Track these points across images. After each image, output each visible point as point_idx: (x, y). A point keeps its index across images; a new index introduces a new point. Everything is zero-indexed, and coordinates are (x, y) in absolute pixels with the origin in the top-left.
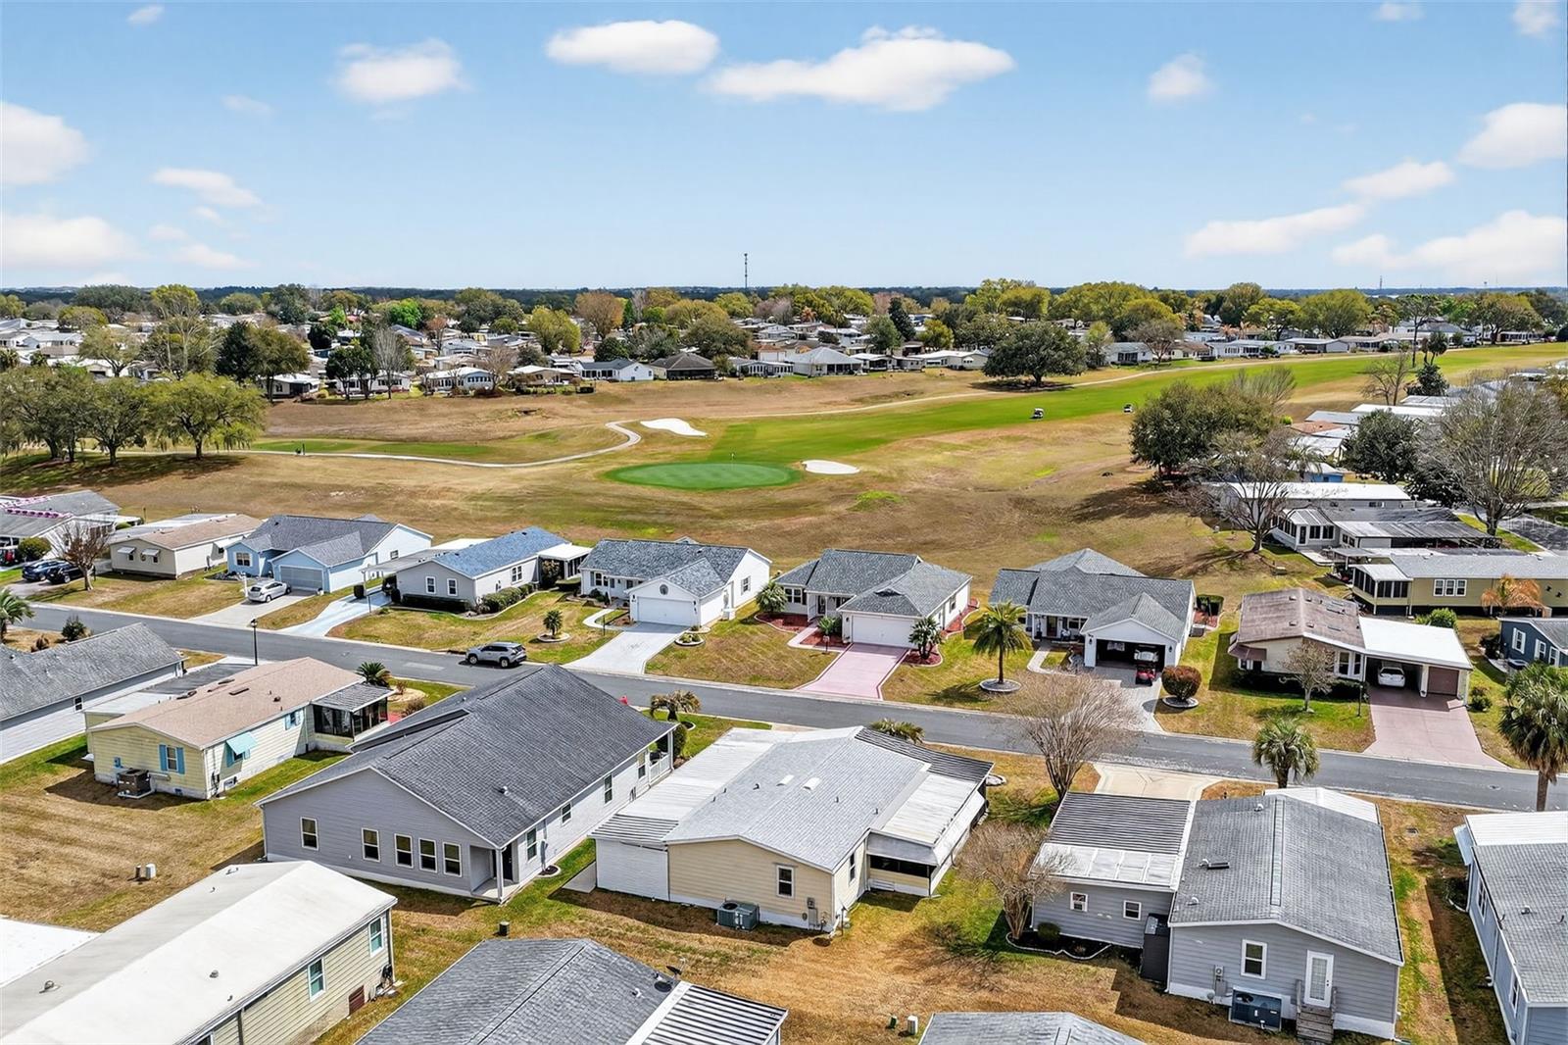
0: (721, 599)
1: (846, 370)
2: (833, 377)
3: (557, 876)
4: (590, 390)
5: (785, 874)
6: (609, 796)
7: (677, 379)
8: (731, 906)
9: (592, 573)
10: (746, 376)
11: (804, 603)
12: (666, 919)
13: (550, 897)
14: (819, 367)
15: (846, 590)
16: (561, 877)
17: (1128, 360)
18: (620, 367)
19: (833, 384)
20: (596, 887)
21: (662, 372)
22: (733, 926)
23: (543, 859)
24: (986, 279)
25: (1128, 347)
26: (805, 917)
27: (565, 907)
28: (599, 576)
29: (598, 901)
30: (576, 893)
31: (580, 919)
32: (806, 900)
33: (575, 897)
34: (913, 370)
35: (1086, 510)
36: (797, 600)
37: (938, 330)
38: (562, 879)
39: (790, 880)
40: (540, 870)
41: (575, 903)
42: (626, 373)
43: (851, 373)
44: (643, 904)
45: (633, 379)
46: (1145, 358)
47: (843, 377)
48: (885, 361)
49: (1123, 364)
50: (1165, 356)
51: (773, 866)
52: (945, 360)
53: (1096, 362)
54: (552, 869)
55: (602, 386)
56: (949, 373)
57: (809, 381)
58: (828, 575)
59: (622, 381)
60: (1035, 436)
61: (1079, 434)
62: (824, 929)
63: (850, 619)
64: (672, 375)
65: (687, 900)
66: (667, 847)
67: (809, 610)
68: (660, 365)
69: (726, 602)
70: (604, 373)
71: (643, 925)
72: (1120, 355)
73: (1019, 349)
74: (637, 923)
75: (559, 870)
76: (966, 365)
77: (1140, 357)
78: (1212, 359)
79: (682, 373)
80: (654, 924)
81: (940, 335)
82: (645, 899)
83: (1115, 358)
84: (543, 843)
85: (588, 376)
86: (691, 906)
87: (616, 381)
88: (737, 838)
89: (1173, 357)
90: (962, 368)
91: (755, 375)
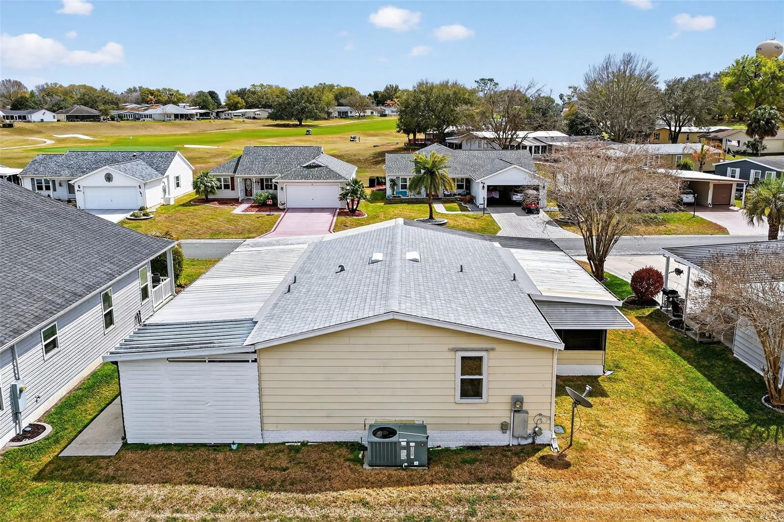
0: (160, 188)
1: (186, 118)
2: (178, 121)
3: (47, 438)
4: (11, 126)
5: (471, 365)
6: (109, 319)
7: (74, 121)
8: (387, 432)
9: (32, 179)
10: (122, 120)
11: (233, 189)
12: (277, 475)
13: (39, 478)
14: (169, 116)
15: (271, 172)
16: (55, 439)
17: (343, 115)
18: (30, 113)
19: (179, 124)
20: (125, 444)
21: (63, 117)
22: (398, 466)
23: (16, 415)
24: (253, 84)
25: (343, 109)
26: (504, 427)
27: (76, 489)
28: (39, 182)
29: (137, 466)
30: (90, 459)
31: (112, 508)
32: (508, 400)
33: (88, 468)
34: (226, 119)
35: (377, 159)
36: (226, 187)
37: (236, 100)
38: (57, 442)
39: (481, 374)
40: (12, 434)
41: (91, 478)
42: (36, 116)
43: (189, 119)
44: (220, 456)
45: (42, 120)
46: (351, 115)
47: (183, 121)
48: (209, 113)
49: (341, 118)
50: (361, 114)
51: (451, 355)
52: (243, 115)
53: (329, 116)
54: (36, 429)
55: (18, 124)
56: (246, 120)
57: (163, 123)
58: (252, 163)
59: (34, 122)
60: (315, 140)
61: (339, 139)
62: (539, 441)
63: (284, 188)
64: (70, 118)
65: (294, 437)
66: (254, 355)
67: (239, 193)
68: (62, 113)
69: (164, 191)
70: (20, 117)
71: (240, 496)
72: (339, 113)
73: (289, 104)
74: (226, 493)
75: (49, 429)
76: (256, 116)
77: (349, 114)
78: (385, 115)
79: (77, 117)
80: (258, 488)
81: (238, 103)
82: (217, 447)
83: (336, 114)
84: (13, 387)
85: (7, 119)
86: (304, 444)
87: (29, 122)
88: (391, 317)
89: (366, 114)
90: (254, 118)
91: (127, 120)
